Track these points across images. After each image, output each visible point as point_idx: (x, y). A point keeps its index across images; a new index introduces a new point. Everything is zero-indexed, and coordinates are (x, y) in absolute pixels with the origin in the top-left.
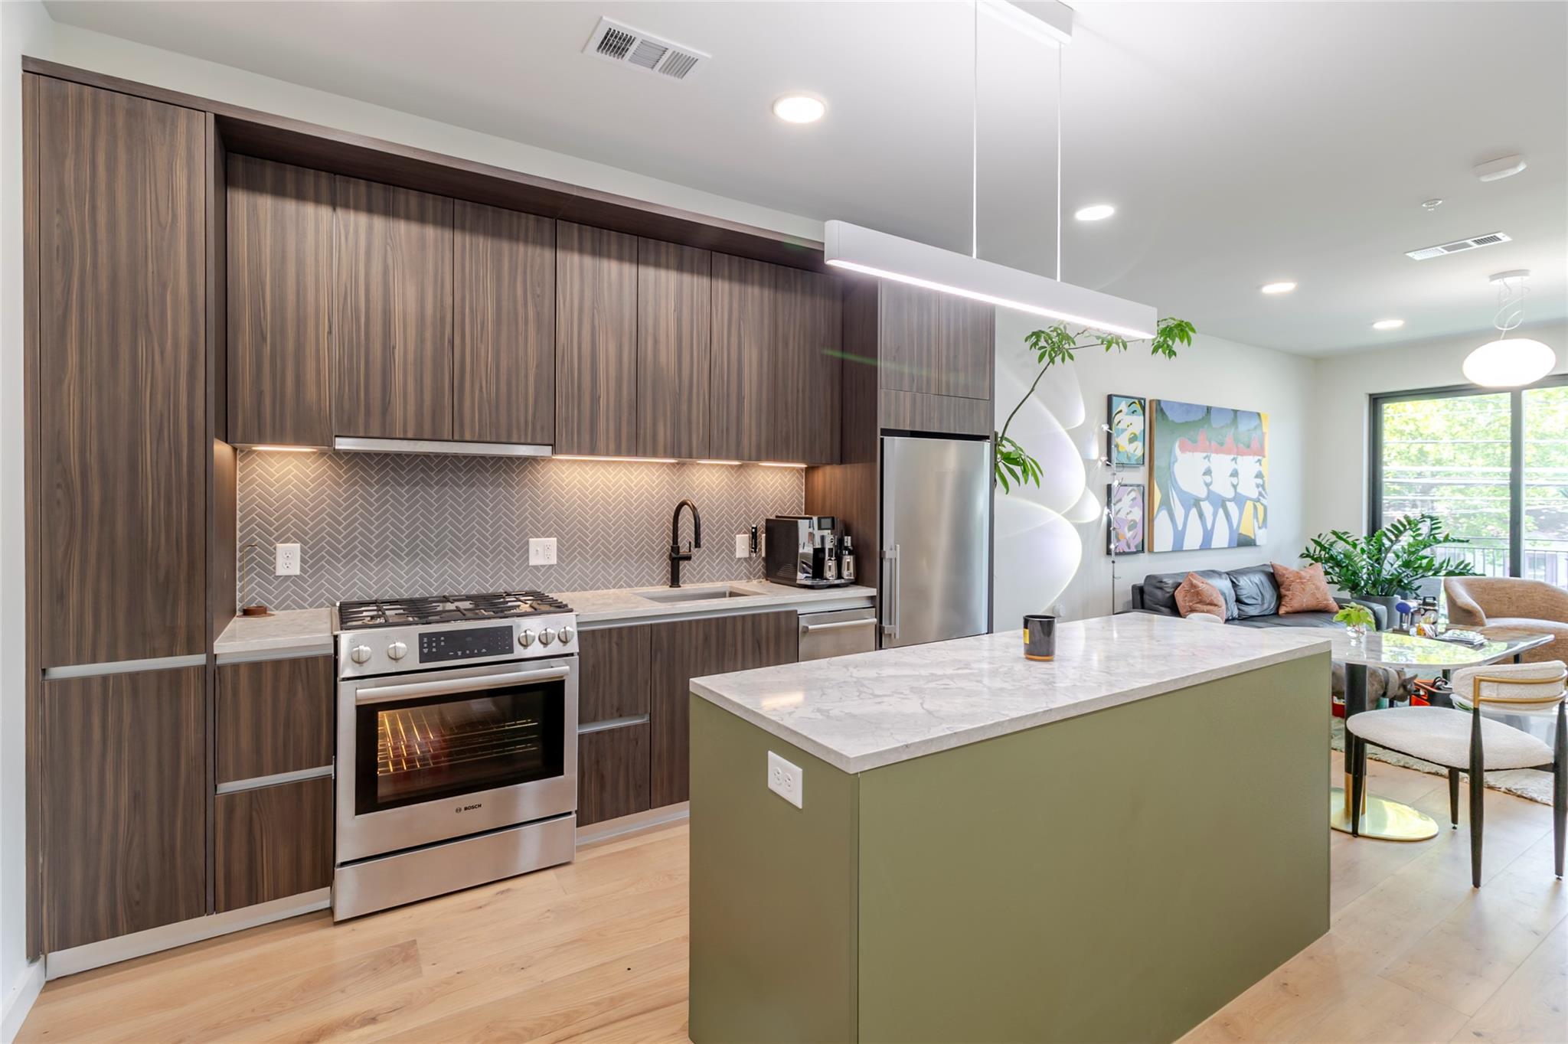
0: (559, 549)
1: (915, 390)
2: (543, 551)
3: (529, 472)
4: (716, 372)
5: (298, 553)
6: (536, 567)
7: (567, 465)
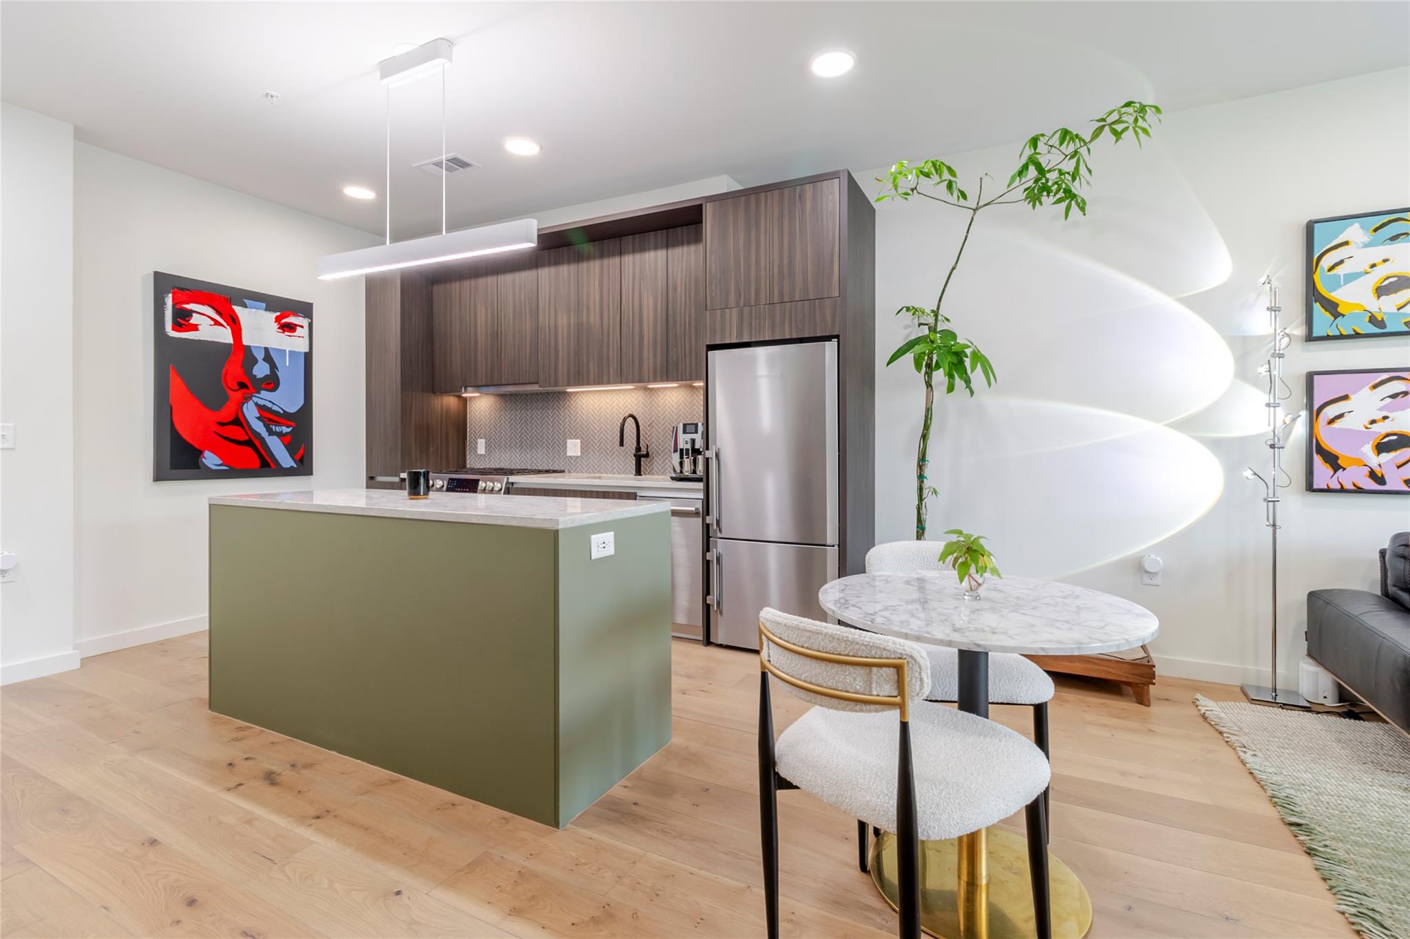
0: (581, 447)
1: (742, 304)
2: (574, 447)
3: (568, 400)
4: (625, 321)
5: (484, 444)
6: (570, 457)
7: (586, 394)
